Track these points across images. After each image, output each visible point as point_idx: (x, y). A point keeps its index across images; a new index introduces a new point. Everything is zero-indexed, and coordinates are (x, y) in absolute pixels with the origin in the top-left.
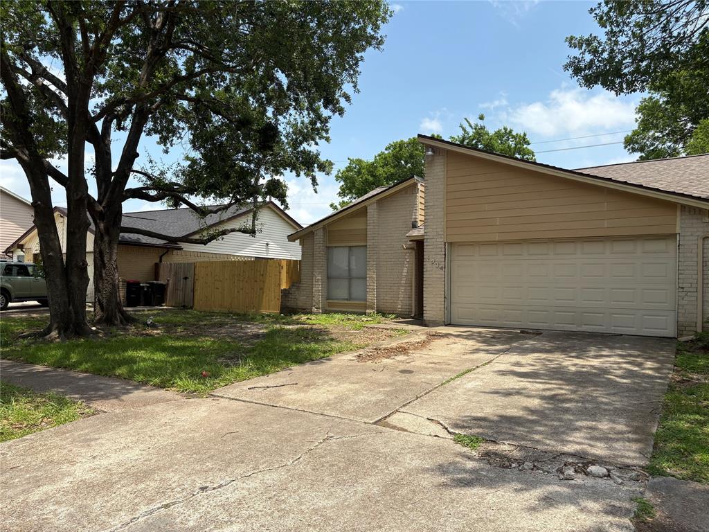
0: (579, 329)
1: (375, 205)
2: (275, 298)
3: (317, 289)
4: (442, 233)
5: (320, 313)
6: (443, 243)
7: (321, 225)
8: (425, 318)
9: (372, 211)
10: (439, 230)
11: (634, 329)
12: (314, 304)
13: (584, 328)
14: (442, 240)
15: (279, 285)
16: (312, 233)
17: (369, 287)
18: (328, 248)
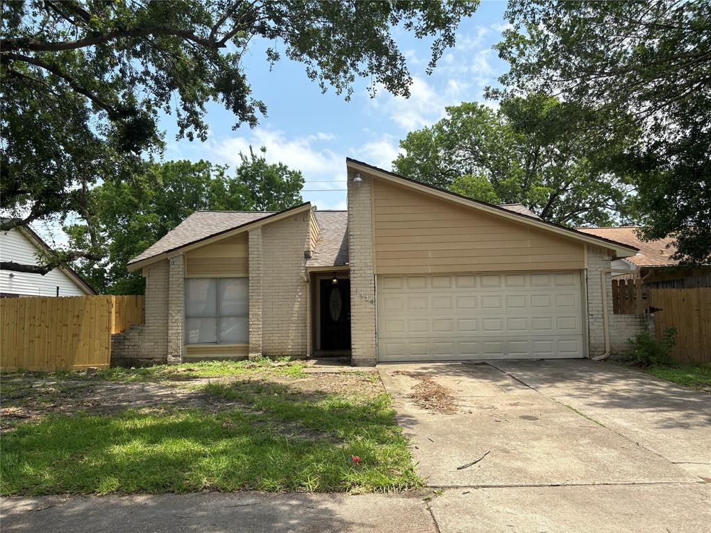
0: (506, 357)
1: (260, 230)
2: (101, 345)
3: (174, 332)
4: (371, 264)
5: (179, 362)
6: (372, 275)
7: (181, 252)
8: (353, 357)
9: (255, 238)
10: (368, 261)
11: (552, 353)
12: (170, 350)
13: (510, 356)
14: (372, 271)
15: (109, 329)
16: (167, 261)
17: (253, 326)
18: (186, 279)
